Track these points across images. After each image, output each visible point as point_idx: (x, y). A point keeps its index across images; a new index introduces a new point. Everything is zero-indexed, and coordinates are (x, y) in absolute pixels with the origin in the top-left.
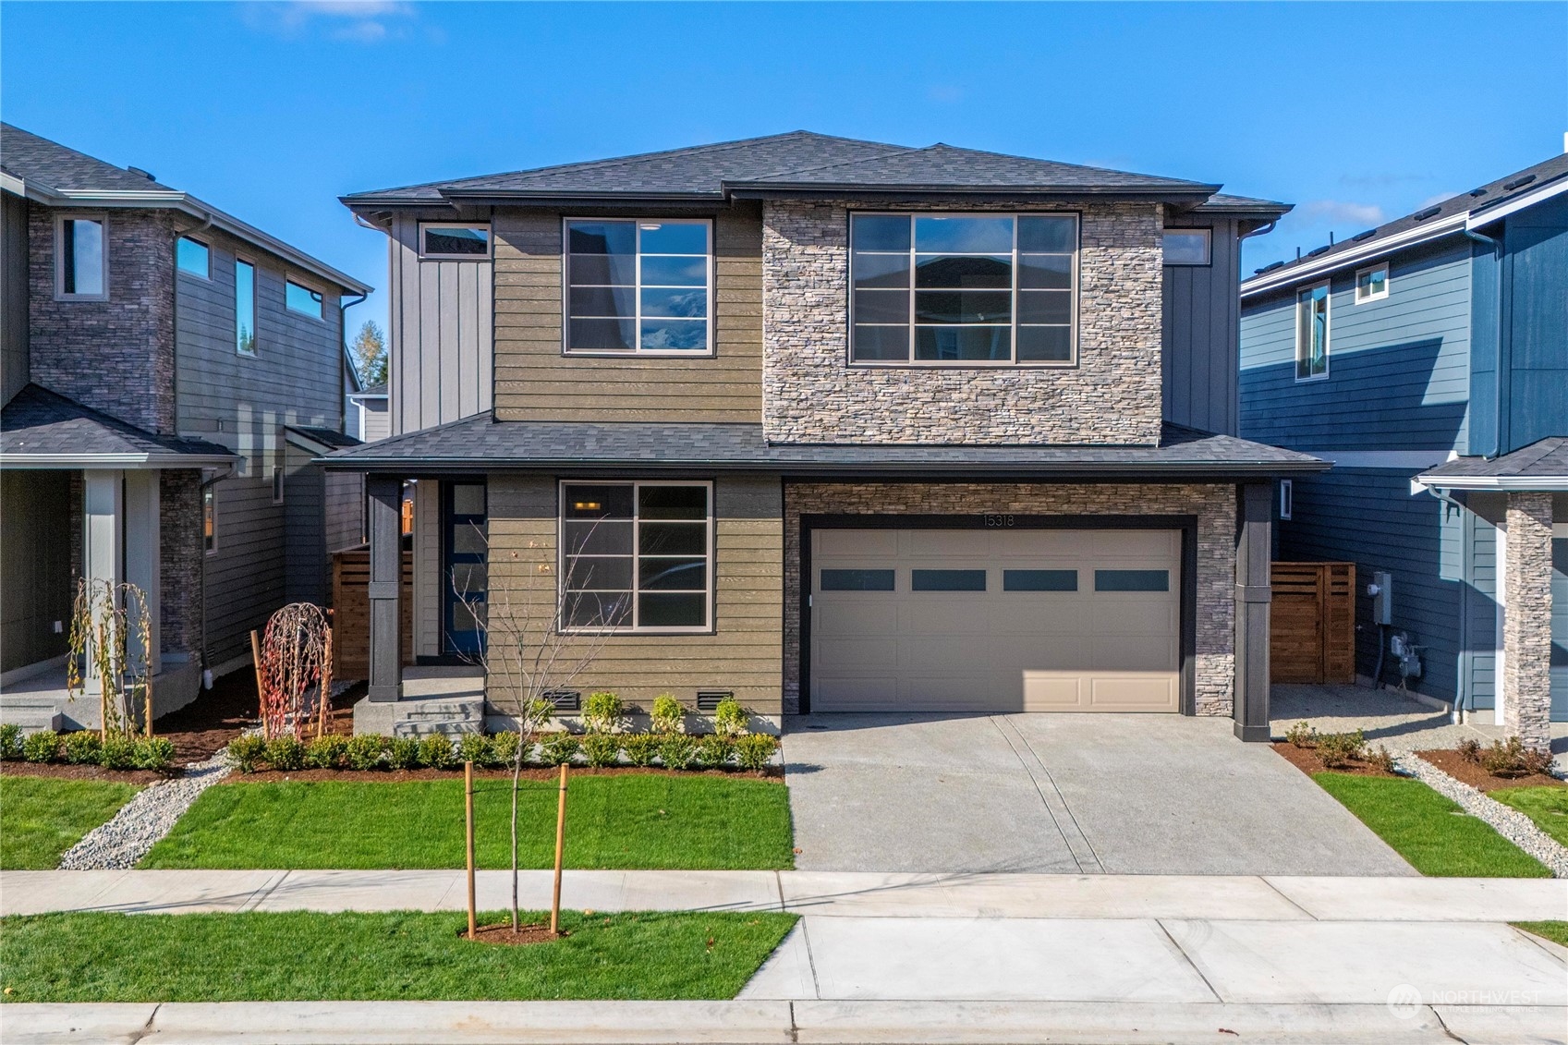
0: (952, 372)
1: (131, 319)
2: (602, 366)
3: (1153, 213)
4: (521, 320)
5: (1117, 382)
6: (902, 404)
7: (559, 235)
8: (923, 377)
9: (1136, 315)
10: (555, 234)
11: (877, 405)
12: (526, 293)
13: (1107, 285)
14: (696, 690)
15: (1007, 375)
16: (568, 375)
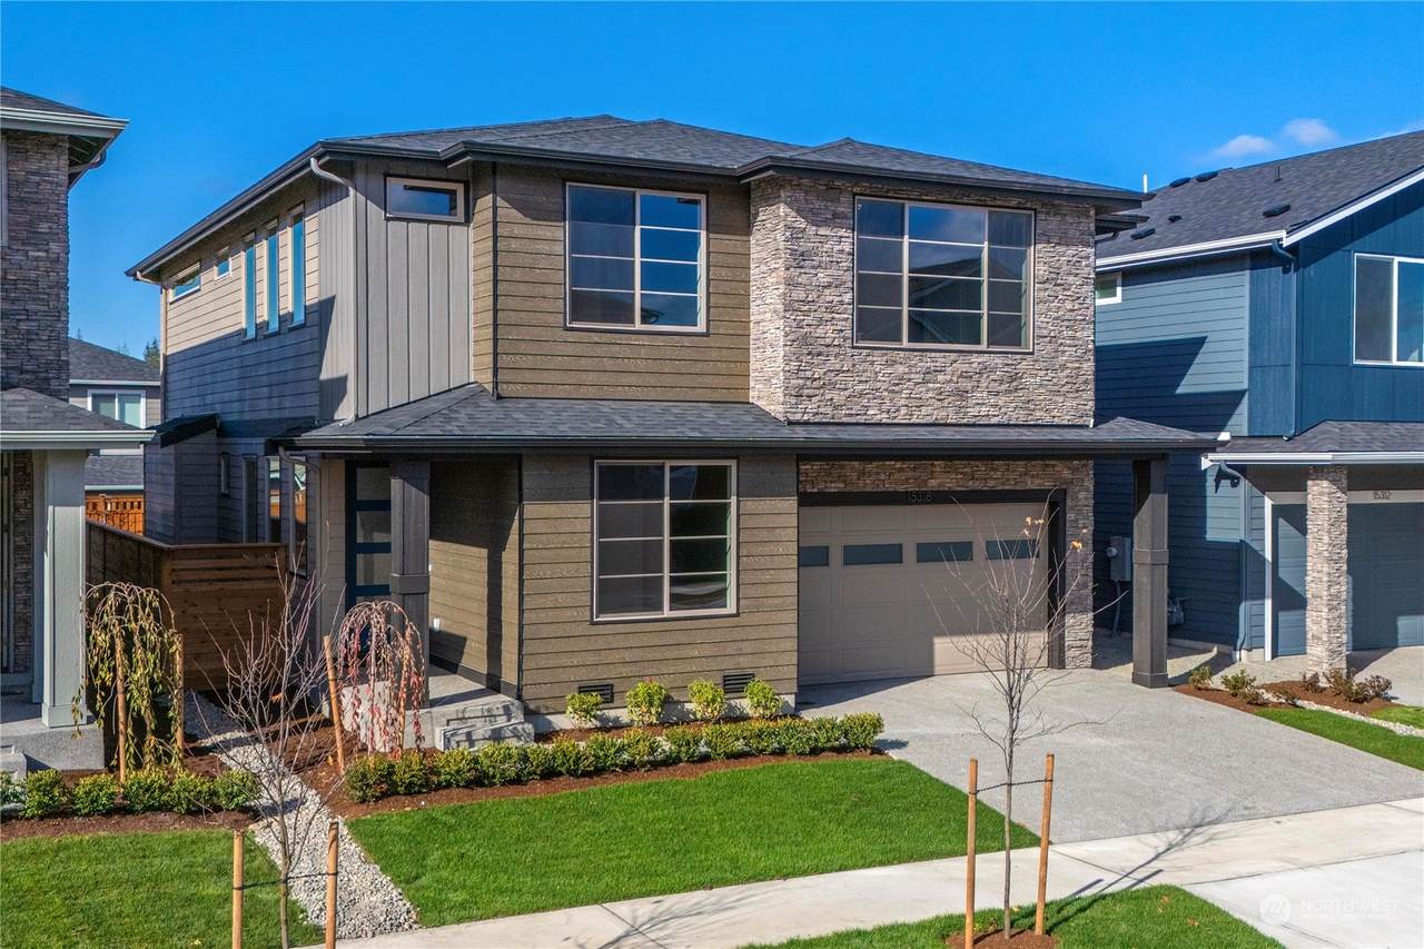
0: (938, 354)
1: (37, 268)
2: (603, 340)
3: (1088, 217)
4: (523, 289)
5: (1063, 367)
6: (898, 384)
7: (561, 201)
8: (915, 359)
9: (1076, 307)
10: (557, 200)
11: (879, 385)
12: (528, 260)
13: (1053, 279)
14: (722, 674)
15: (982, 358)
16: (570, 349)
